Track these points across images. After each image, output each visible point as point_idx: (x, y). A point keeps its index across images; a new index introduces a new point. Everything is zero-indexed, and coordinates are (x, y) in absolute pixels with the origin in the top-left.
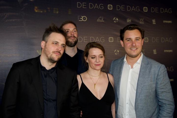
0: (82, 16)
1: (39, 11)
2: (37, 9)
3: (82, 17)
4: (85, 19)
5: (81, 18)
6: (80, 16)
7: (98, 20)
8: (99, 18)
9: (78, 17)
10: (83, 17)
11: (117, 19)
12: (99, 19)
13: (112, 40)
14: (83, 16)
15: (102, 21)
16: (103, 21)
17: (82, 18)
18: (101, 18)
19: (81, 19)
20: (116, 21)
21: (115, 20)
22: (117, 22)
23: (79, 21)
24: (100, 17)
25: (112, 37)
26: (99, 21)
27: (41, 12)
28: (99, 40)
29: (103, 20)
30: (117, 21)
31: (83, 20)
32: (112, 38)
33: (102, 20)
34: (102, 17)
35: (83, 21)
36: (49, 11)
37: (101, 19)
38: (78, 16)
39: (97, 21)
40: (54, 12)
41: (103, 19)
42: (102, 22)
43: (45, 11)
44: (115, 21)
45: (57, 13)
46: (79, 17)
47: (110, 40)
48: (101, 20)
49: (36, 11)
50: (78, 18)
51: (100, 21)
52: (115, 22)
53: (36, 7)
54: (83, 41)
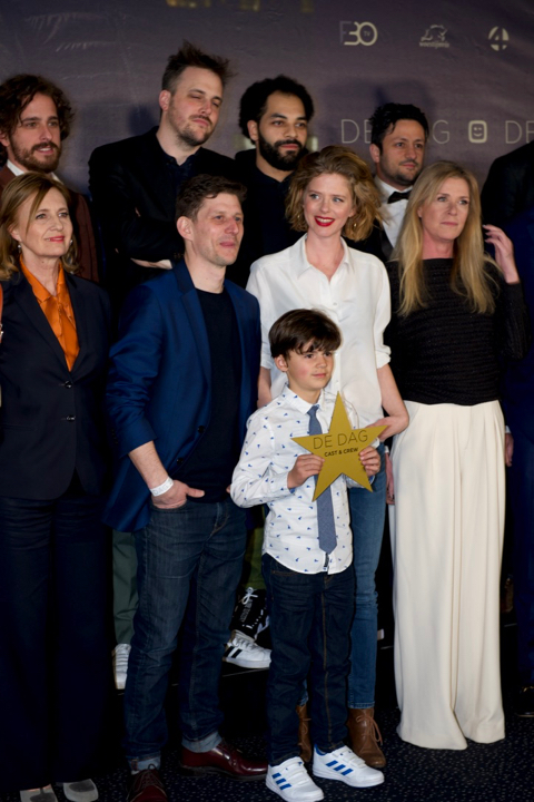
0: (356, 23)
1: (183, 4)
3: (355, 29)
4: (369, 34)
5: (352, 33)
6: (349, 23)
7: (425, 42)
8: (427, 31)
9: (341, 28)
10: (360, 26)
11: (506, 36)
12: (429, 36)
13: (482, 132)
14: (360, 23)
15: (441, 45)
16: (447, 45)
17: (357, 33)
18: (437, 31)
19: (354, 39)
20: (500, 43)
21: (497, 38)
22: (504, 47)
23: (347, 43)
24: (433, 27)
25: (481, 119)
26: (427, 45)
27: (193, 5)
29: (443, 39)
30: (505, 43)
31: (360, 40)
32: (482, 126)
33: (440, 40)
34: (442, 27)
35: (360, 44)
38: (342, 23)
39: (421, 44)
41: (445, 35)
42: (441, 49)
43: (208, 3)
44: (495, 43)
45: (256, 8)
46: (345, 26)
47: (473, 131)
48: (436, 39)
49: (173, 3)
50: (342, 33)
51: (432, 45)
52: (496, 47)
54: (361, 137)
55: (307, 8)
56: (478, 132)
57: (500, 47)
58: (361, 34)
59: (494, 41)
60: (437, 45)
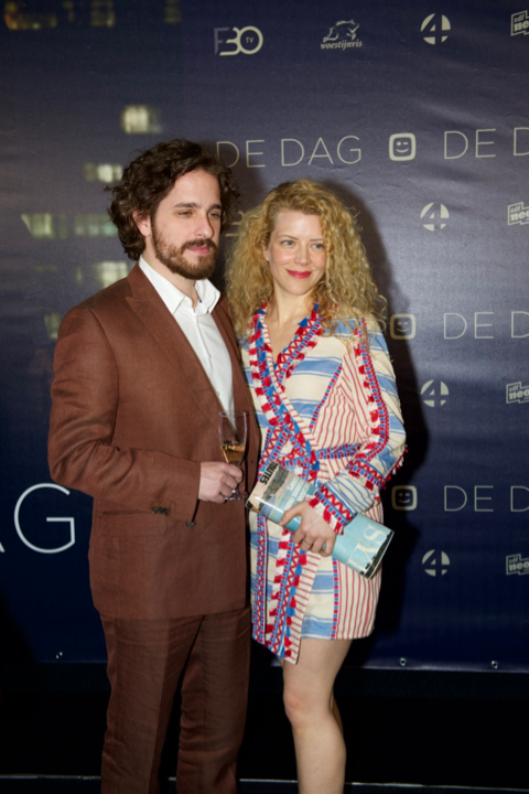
0: (235, 29)
1: (25, 26)
2: (14, 17)
3: (234, 35)
4: (252, 40)
5: (229, 41)
6: (227, 29)
7: (328, 43)
8: (331, 30)
9: (216, 36)
10: (240, 33)
11: (446, 25)
12: (333, 36)
13: (409, 146)
14: (240, 29)
15: (349, 45)
16: (359, 44)
17: (237, 41)
18: (345, 28)
19: (234, 47)
20: (439, 34)
21: (433, 29)
22: (444, 38)
23: (223, 54)
24: (339, 24)
25: (409, 132)
26: (331, 46)
27: (36, 26)
28: (328, 155)
29: (354, 37)
30: (445, 33)
31: (240, 48)
32: (409, 140)
33: (349, 39)
34: (352, 22)
35: (241, 53)
36: (71, 16)
38: (216, 30)
39: (323, 46)
40: (96, 23)
41: (356, 32)
42: (351, 50)
43: (53, 23)
44: (430, 34)
45: (110, 22)
46: (219, 33)
47: (395, 147)
48: (344, 37)
49: (13, 26)
50: (217, 42)
51: (338, 45)
52: (431, 40)
53: (11, 7)
54: (242, 160)
55: (172, 18)
56: (402, 147)
57: (439, 40)
58: (243, 41)
59: (427, 33)
60: (346, 45)
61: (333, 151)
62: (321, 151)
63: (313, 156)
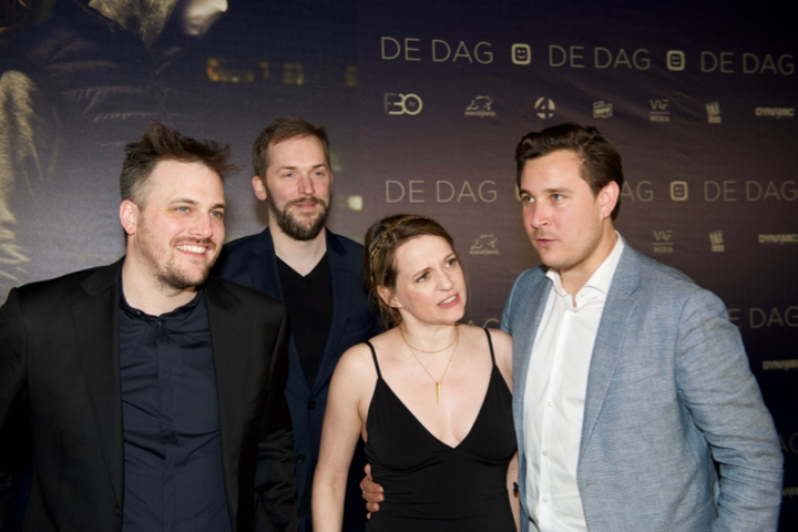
0: (401, 95)
1: (225, 79)
2: (216, 70)
3: (400, 100)
4: (414, 104)
5: (396, 104)
6: (394, 95)
7: (471, 111)
8: (473, 102)
9: (386, 99)
10: (404, 98)
11: (552, 106)
12: (474, 106)
14: (405, 94)
15: (486, 114)
16: (493, 114)
17: (402, 104)
18: (483, 102)
20: (547, 111)
21: (543, 108)
22: (551, 115)
24: (478, 98)
26: (473, 114)
27: (235, 79)
28: (472, 195)
29: (489, 108)
30: (551, 111)
31: (405, 110)
33: (486, 110)
34: (487, 98)
35: (405, 114)
36: (266, 74)
37: (481, 104)
38: (386, 95)
39: (467, 113)
40: (287, 81)
41: (492, 105)
42: (487, 118)
43: (251, 78)
44: (541, 111)
45: (300, 81)
46: (389, 97)
48: (482, 108)
49: (215, 77)
50: (387, 104)
51: (478, 114)
52: (542, 116)
53: (213, 63)
54: (406, 197)
55: (351, 82)
57: (547, 116)
58: (405, 105)
59: (540, 110)
60: (483, 114)
61: (475, 191)
62: (466, 191)
63: (461, 195)
